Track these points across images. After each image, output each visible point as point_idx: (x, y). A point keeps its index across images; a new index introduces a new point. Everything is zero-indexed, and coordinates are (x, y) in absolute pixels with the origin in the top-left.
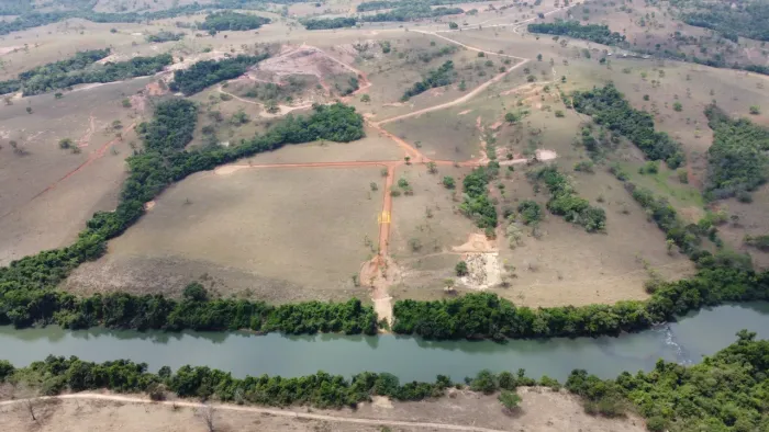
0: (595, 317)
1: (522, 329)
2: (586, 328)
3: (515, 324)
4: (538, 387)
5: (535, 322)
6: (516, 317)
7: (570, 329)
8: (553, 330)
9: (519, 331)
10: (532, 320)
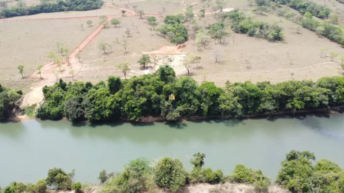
0: (300, 91)
1: (205, 108)
2: (289, 106)
3: (196, 101)
4: (228, 184)
5: (222, 97)
6: (197, 92)
7: (269, 106)
8: (246, 109)
9: (200, 111)
10: (218, 95)
